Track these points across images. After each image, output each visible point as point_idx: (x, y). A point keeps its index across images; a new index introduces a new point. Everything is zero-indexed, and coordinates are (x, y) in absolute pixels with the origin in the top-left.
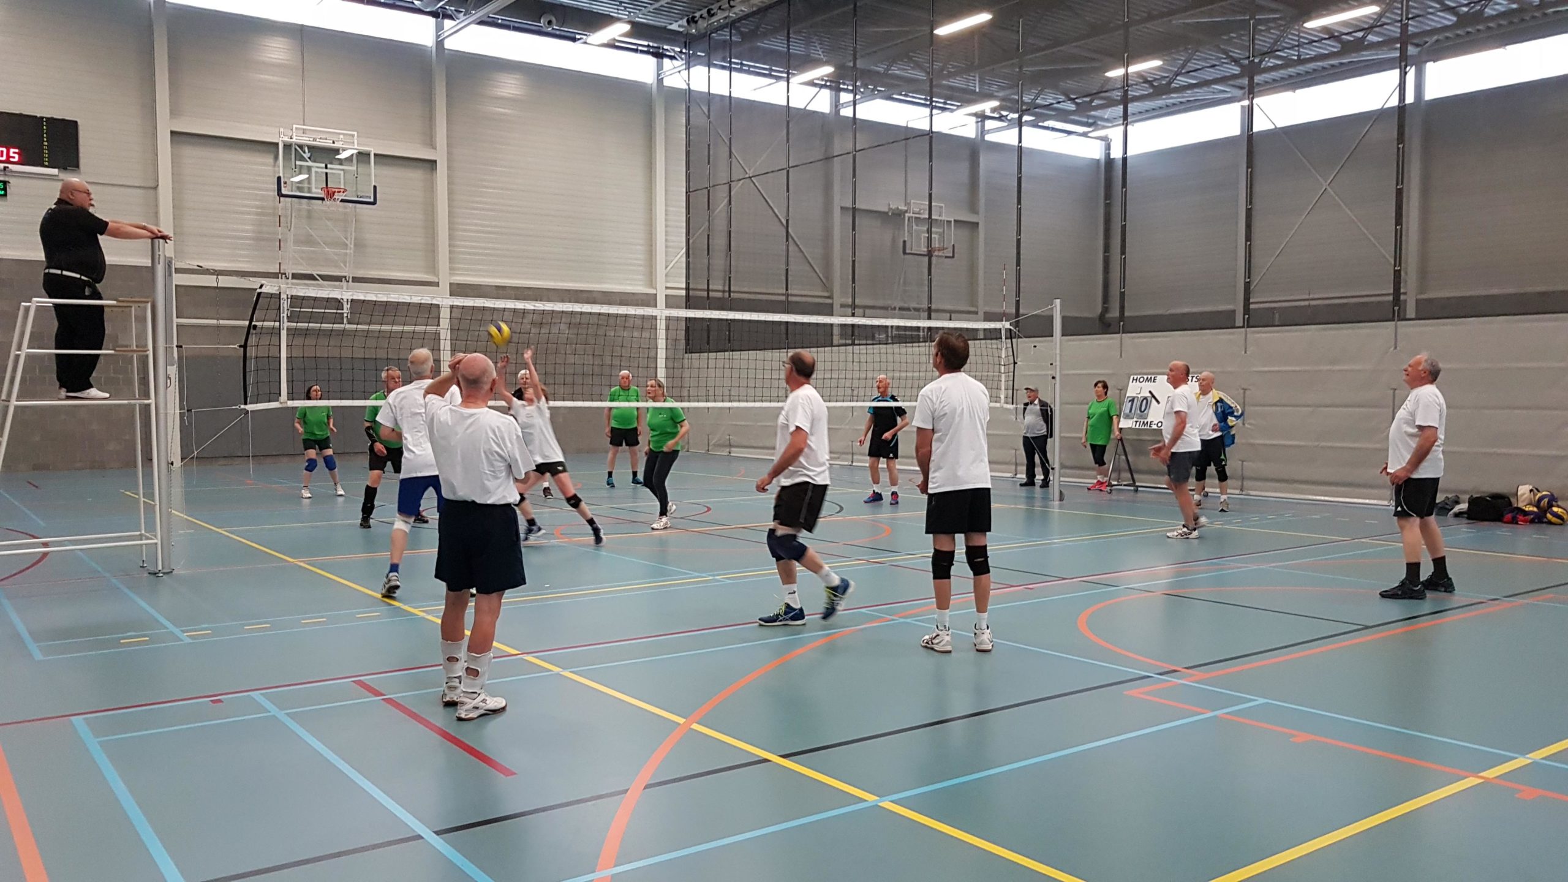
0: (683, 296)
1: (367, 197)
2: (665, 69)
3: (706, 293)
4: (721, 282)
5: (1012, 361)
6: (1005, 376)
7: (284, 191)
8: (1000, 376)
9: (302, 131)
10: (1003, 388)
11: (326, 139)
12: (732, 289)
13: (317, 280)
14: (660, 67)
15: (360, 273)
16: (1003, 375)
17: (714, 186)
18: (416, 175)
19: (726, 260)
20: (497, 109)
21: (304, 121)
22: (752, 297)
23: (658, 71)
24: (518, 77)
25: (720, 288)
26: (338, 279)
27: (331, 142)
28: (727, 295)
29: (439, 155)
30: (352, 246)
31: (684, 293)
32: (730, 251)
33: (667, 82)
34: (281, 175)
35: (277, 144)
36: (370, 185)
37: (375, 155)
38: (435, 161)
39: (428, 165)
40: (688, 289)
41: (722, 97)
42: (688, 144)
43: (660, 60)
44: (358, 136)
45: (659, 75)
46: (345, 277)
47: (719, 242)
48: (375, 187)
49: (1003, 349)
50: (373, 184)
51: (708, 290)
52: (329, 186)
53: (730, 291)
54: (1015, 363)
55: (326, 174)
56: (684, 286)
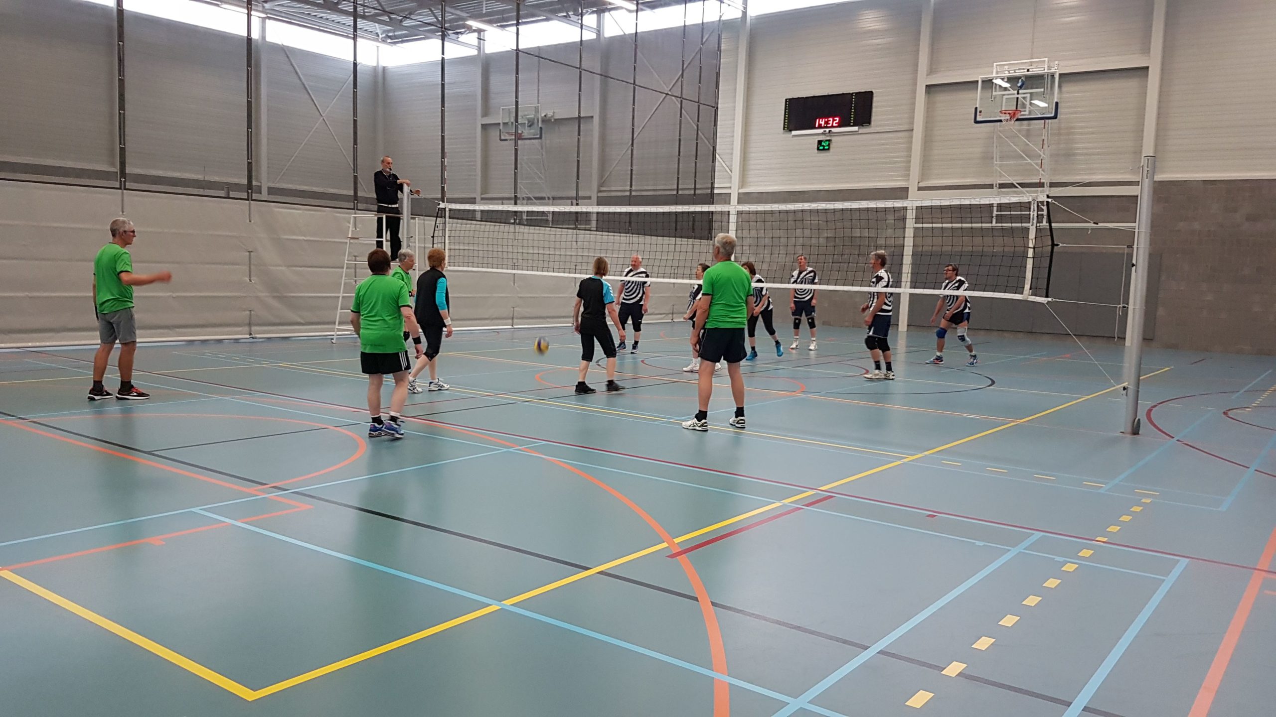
1: (1052, 113)
7: (979, 119)
13: (1016, 187)
27: (1026, 70)
34: (978, 106)
35: (977, 81)
37: (1060, 75)
38: (1148, 68)
50: (1056, 100)
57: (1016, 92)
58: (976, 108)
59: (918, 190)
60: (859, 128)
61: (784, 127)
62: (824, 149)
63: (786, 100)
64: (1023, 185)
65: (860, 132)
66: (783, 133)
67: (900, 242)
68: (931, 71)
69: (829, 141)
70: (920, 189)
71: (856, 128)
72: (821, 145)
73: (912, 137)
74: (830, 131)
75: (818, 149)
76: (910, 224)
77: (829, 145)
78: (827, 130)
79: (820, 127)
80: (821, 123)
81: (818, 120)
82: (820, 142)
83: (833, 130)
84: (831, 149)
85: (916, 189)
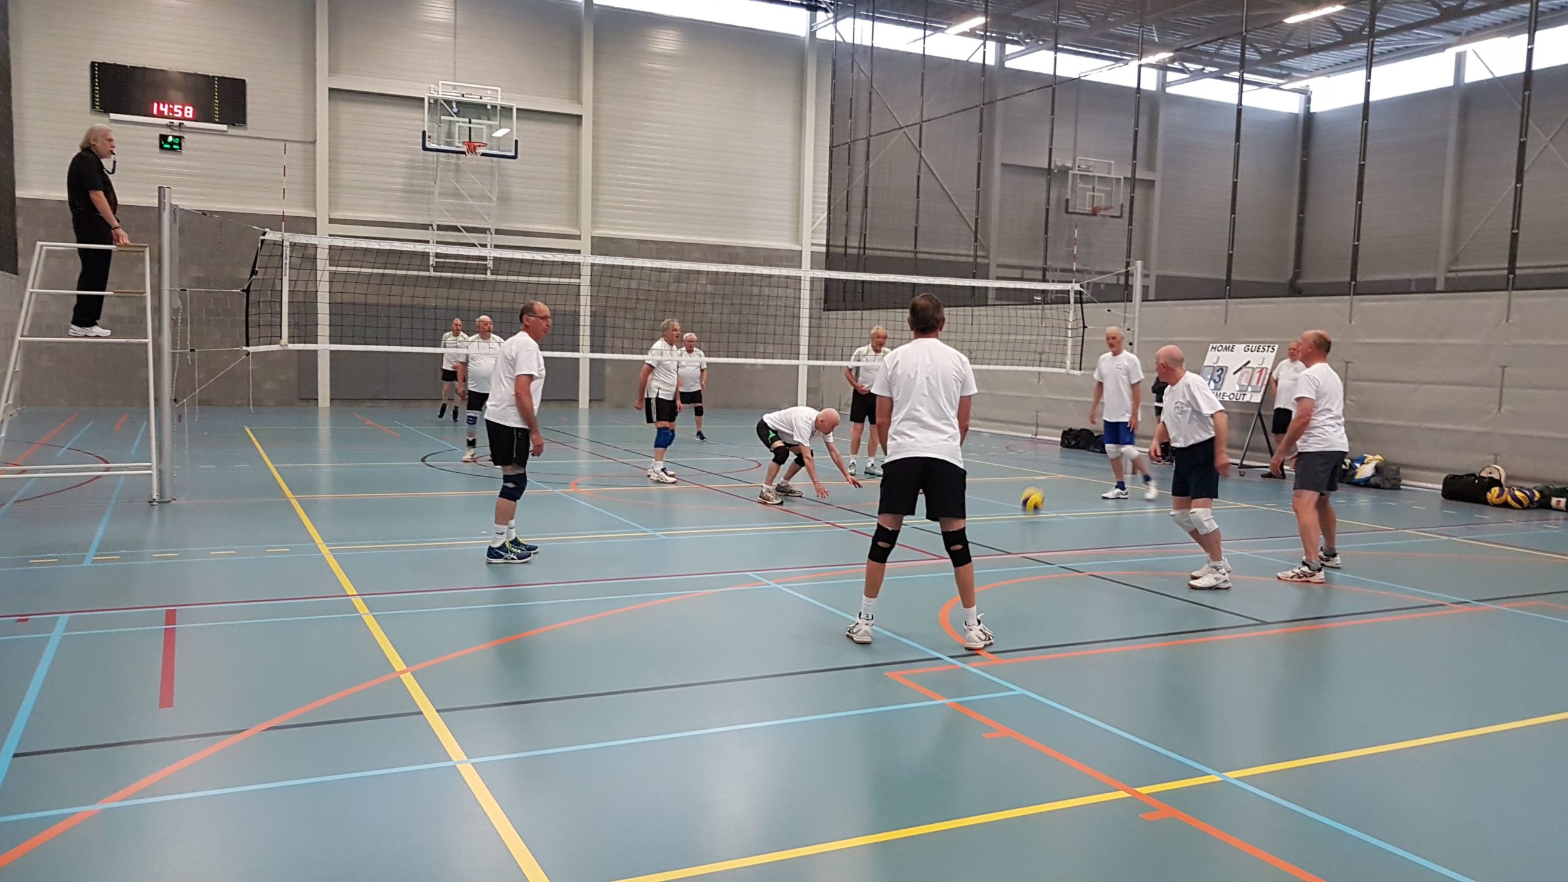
0: (823, 253)
2: (818, 21)
3: (843, 250)
4: (858, 238)
5: (1082, 325)
6: (1073, 342)
8: (1065, 341)
9: (451, 88)
10: (1069, 352)
11: (471, 94)
12: (867, 246)
13: (461, 231)
14: (813, 19)
15: (505, 226)
16: (1070, 340)
17: (854, 141)
18: (563, 130)
19: (863, 216)
20: (650, 65)
21: (455, 75)
22: (885, 253)
23: (811, 23)
24: (675, 32)
25: (856, 245)
26: (483, 231)
28: (862, 251)
29: (586, 111)
30: (495, 199)
31: (824, 249)
32: (866, 207)
33: (822, 34)
34: (426, 129)
36: (511, 140)
37: (518, 109)
39: (575, 120)
40: (828, 245)
41: (865, 47)
42: (833, 99)
43: (814, 13)
44: (502, 91)
45: (811, 28)
46: (489, 229)
47: (857, 198)
48: (516, 141)
49: (1071, 312)
51: (846, 247)
52: (472, 140)
53: (865, 248)
54: (1085, 327)
55: (470, 128)
56: (824, 242)
57: (467, 120)
58: (424, 132)
59: (330, 223)
60: (228, 127)
61: (93, 106)
62: (172, 149)
63: (93, 63)
64: (469, 230)
65: (229, 133)
66: (92, 114)
67: (311, 288)
68: (333, 70)
69: (180, 138)
70: (331, 221)
71: (224, 127)
72: (166, 142)
73: (315, 152)
74: (180, 124)
75: (161, 147)
76: (323, 267)
77: (180, 144)
78: (176, 122)
79: (161, 115)
80: (161, 108)
81: (156, 105)
82: (164, 138)
83: (186, 123)
84: (183, 151)
85: (327, 221)
